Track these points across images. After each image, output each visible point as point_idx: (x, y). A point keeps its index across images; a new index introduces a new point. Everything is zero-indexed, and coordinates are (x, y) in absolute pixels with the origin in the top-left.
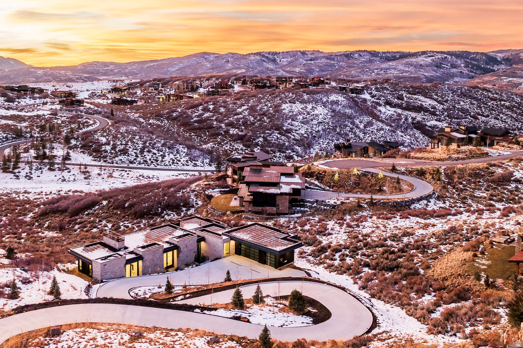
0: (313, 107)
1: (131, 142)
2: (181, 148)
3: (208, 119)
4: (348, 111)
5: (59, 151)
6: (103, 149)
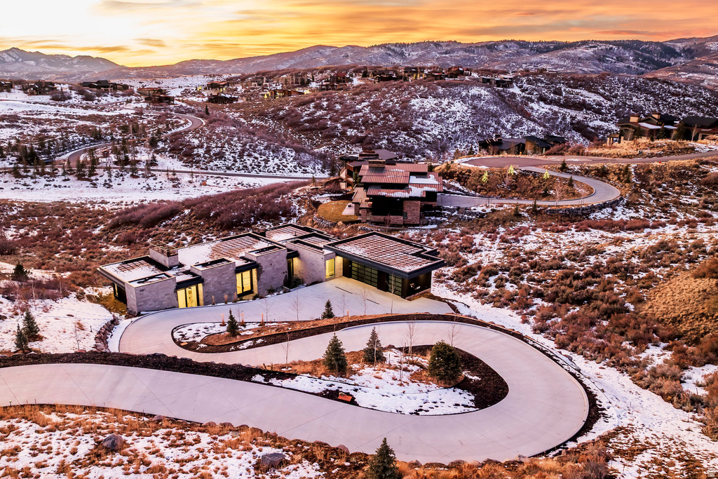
0: (449, 102)
1: (228, 144)
2: (287, 151)
3: (320, 118)
5: (144, 156)
6: (195, 153)
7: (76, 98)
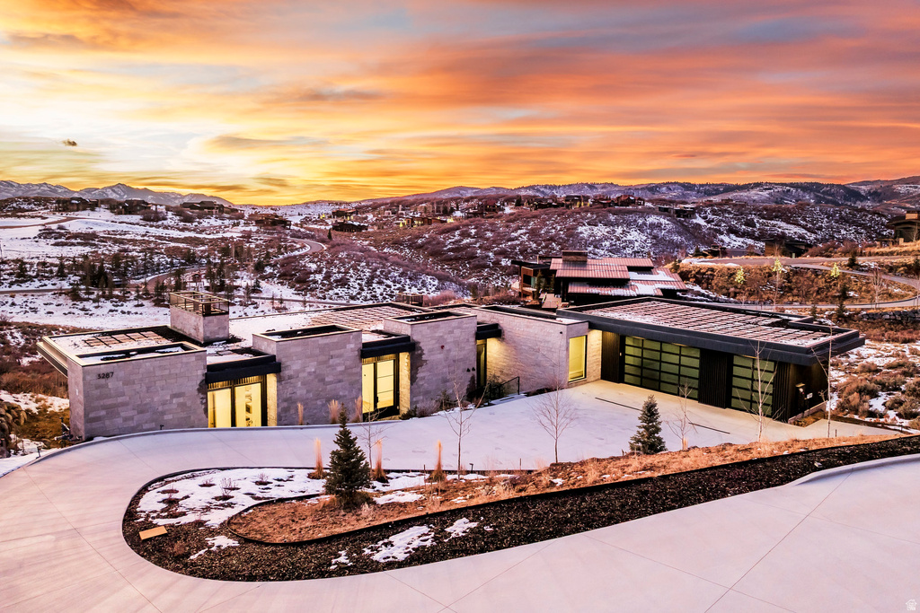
0: (624, 231)
1: (354, 269)
2: (428, 279)
3: (468, 246)
4: (676, 238)
5: (244, 280)
6: (311, 279)
7: (172, 219)
